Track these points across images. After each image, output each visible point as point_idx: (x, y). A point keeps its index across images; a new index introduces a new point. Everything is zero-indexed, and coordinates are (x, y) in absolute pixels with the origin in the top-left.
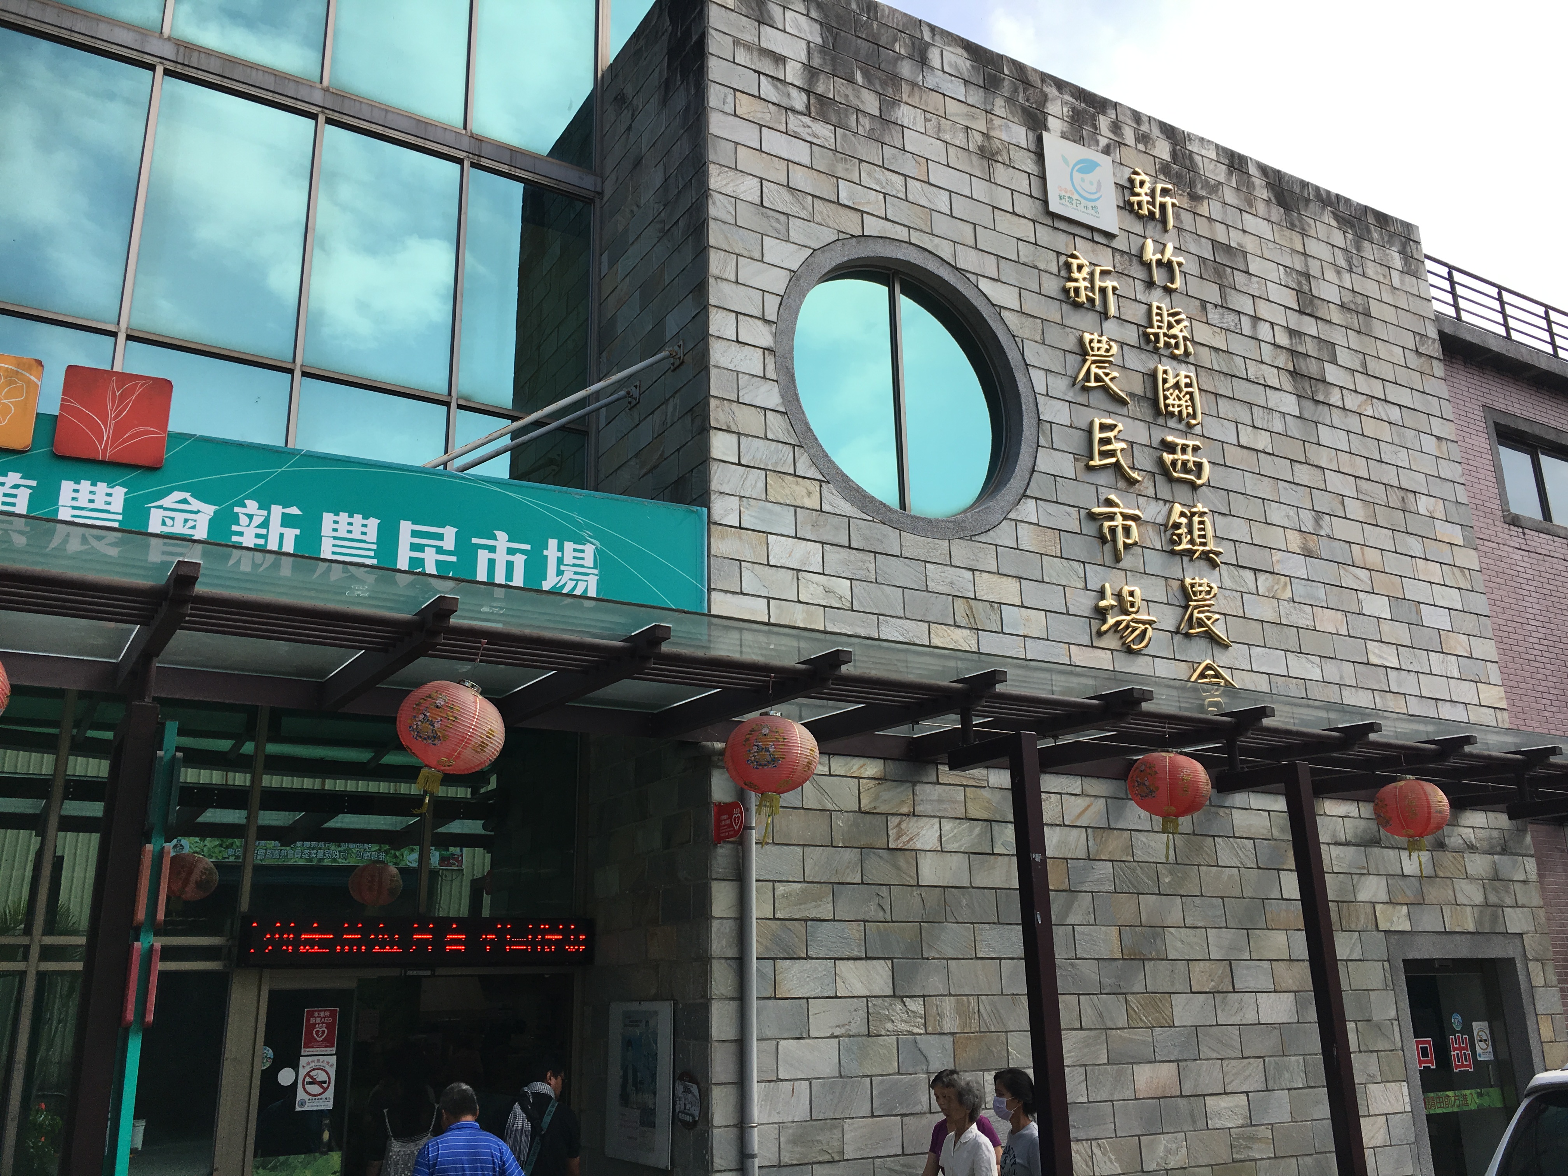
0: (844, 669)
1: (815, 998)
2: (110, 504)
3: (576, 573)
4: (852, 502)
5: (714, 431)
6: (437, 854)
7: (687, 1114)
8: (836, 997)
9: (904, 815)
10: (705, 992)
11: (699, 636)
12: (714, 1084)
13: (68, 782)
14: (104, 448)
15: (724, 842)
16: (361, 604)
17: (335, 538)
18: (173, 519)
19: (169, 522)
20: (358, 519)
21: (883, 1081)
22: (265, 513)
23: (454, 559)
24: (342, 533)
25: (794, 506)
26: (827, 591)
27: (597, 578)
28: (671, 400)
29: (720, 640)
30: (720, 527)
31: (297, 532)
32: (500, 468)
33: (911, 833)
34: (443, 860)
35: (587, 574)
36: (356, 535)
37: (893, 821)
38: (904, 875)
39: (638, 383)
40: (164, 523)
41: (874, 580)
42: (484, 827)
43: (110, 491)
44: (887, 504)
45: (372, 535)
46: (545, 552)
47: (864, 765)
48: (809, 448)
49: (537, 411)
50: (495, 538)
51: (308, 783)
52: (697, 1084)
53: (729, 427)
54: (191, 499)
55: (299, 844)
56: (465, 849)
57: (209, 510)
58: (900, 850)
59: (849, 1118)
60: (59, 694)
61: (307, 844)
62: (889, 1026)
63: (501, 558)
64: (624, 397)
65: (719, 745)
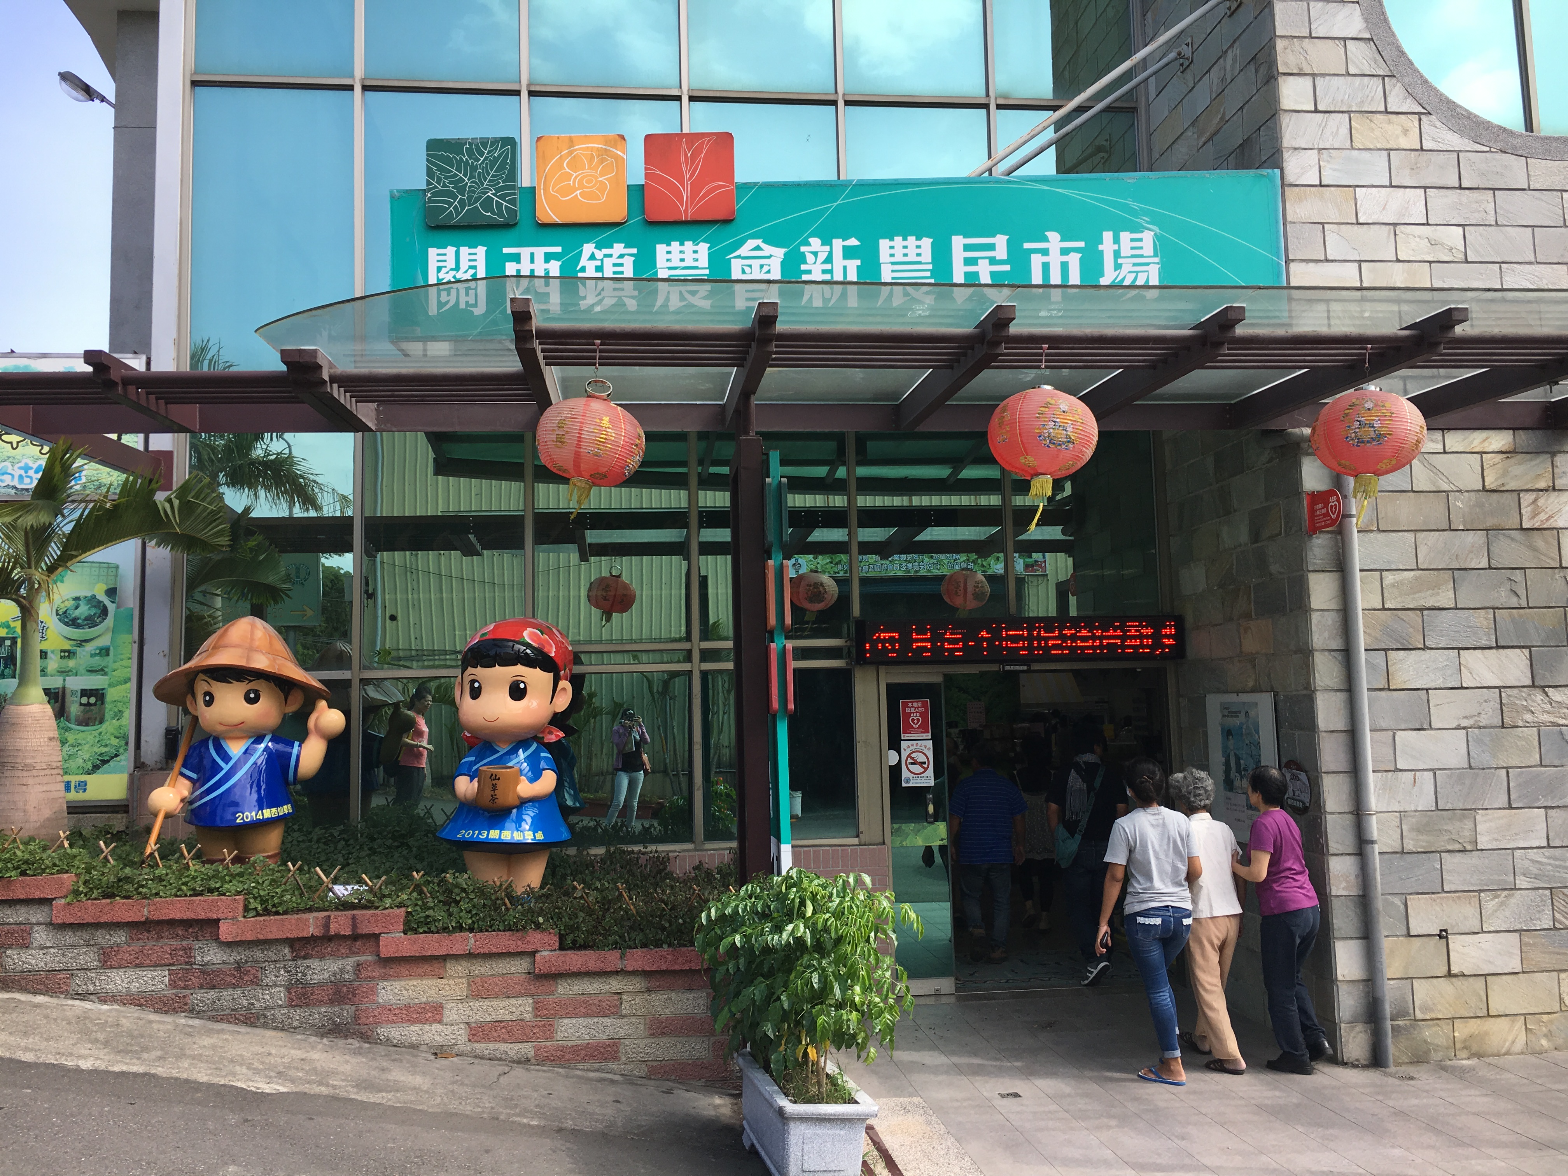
0: (1459, 330)
1: (1436, 689)
2: (697, 260)
3: (1135, 265)
4: (1461, 133)
5: (1284, 77)
6: (1021, 561)
7: (1297, 800)
8: (1462, 688)
9: (1542, 490)
10: (1309, 683)
11: (1277, 314)
12: (1325, 773)
13: (700, 513)
14: (686, 211)
15: (1321, 532)
16: (923, 323)
17: (893, 263)
18: (750, 266)
19: (747, 269)
20: (912, 239)
21: (1522, 772)
22: (828, 248)
23: (1007, 268)
24: (899, 258)
25: (1386, 150)
26: (1433, 243)
27: (1158, 266)
28: (1230, 52)
29: (1304, 314)
30: (1297, 189)
31: (858, 262)
32: (1046, 165)
33: (1551, 510)
34: (1027, 566)
35: (1147, 264)
36: (912, 258)
37: (1527, 498)
38: (1542, 557)
39: (1189, 40)
40: (743, 272)
41: (1494, 223)
42: (1064, 532)
43: (696, 248)
44: (1508, 127)
45: (927, 256)
46: (1100, 247)
47: (1487, 438)
48: (1402, 76)
49: (1079, 94)
50: (1046, 240)
51: (897, 501)
52: (1306, 772)
53: (1301, 69)
54: (763, 245)
55: (896, 557)
56: (1047, 554)
57: (779, 253)
58: (1537, 529)
59: (1482, 809)
60: (681, 437)
61: (903, 556)
62: (1528, 717)
63: (1055, 260)
64: (1176, 59)
65: (1307, 431)
